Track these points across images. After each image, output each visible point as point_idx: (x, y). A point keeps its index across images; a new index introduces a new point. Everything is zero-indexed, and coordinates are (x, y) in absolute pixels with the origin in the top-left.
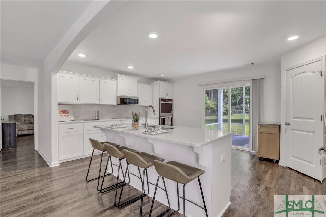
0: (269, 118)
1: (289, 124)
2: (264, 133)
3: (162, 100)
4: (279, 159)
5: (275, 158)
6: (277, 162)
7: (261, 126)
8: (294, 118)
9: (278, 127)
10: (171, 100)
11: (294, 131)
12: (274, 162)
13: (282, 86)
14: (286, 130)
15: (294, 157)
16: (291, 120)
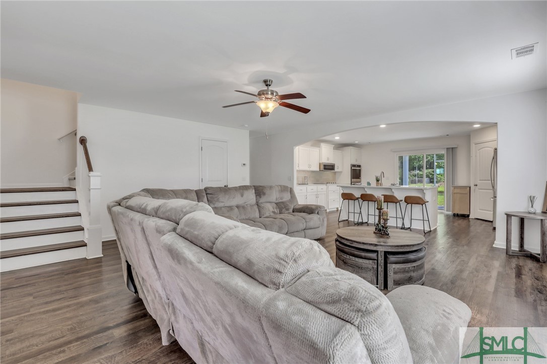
0: (461, 181)
1: (477, 185)
2: (456, 193)
3: (354, 166)
4: (470, 213)
5: (467, 213)
6: (468, 216)
7: (455, 187)
8: (480, 180)
9: (468, 188)
10: (359, 166)
11: (480, 190)
12: (466, 217)
13: (471, 155)
14: (475, 190)
15: (480, 209)
16: (478, 182)
